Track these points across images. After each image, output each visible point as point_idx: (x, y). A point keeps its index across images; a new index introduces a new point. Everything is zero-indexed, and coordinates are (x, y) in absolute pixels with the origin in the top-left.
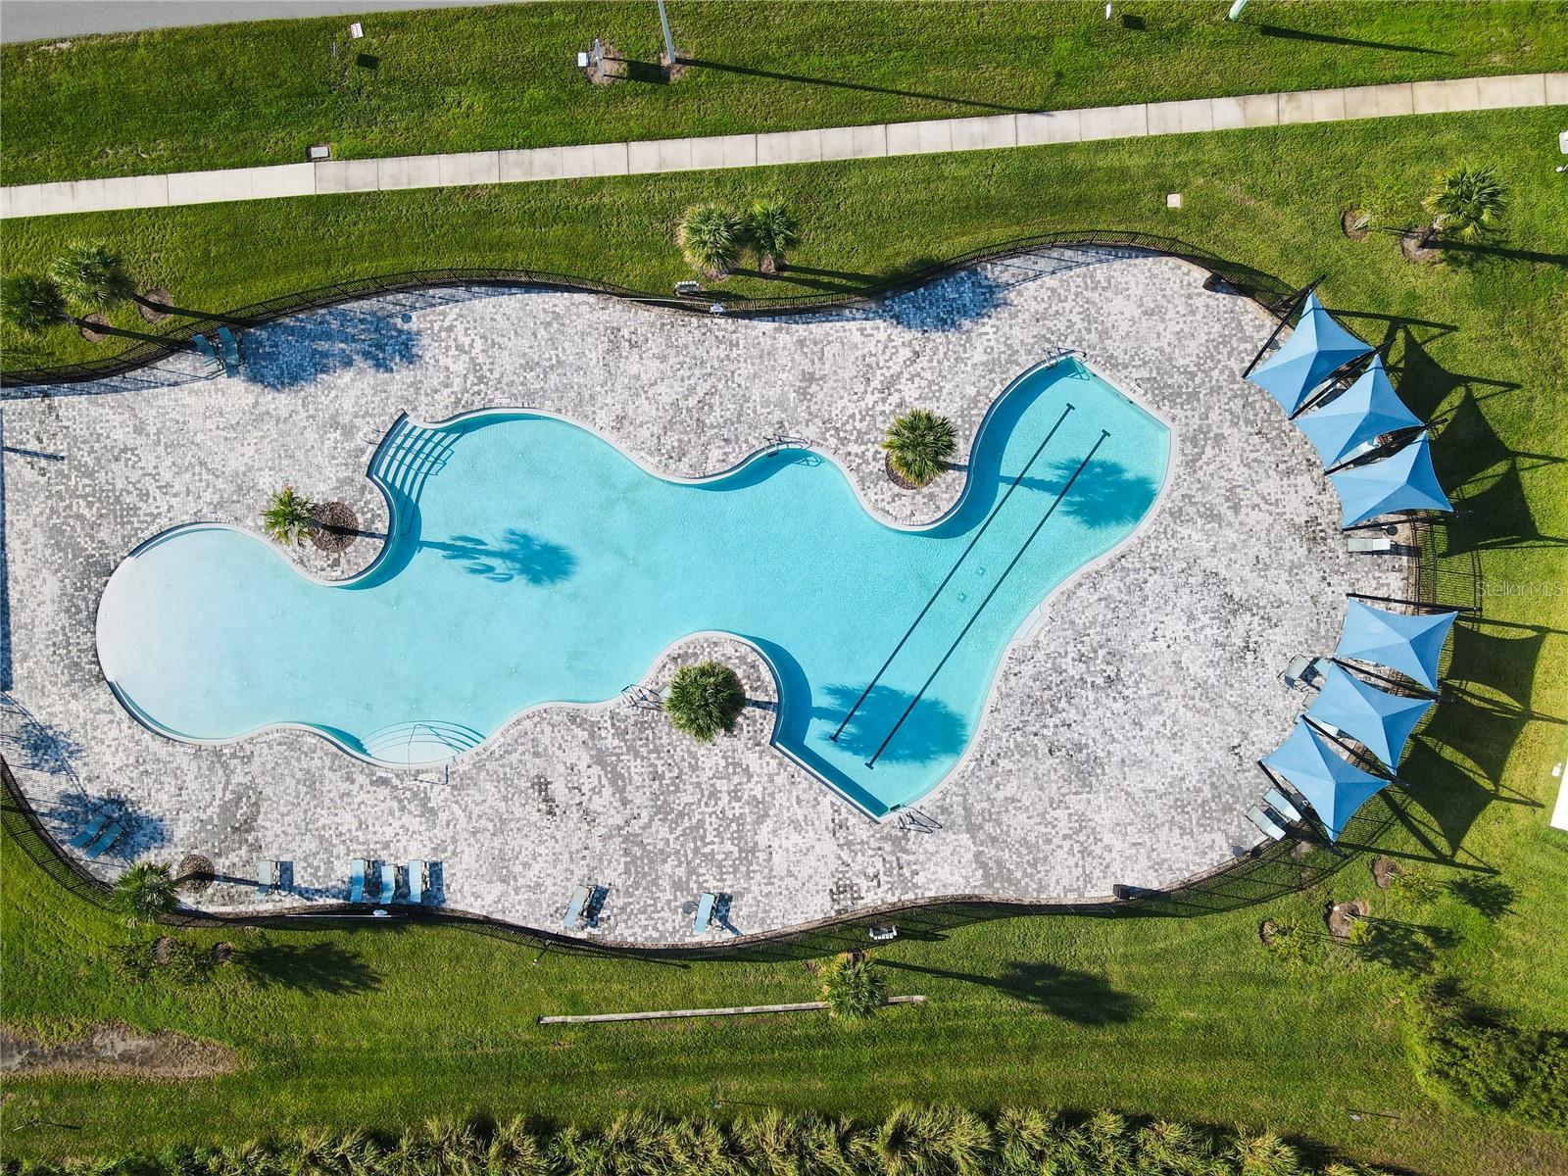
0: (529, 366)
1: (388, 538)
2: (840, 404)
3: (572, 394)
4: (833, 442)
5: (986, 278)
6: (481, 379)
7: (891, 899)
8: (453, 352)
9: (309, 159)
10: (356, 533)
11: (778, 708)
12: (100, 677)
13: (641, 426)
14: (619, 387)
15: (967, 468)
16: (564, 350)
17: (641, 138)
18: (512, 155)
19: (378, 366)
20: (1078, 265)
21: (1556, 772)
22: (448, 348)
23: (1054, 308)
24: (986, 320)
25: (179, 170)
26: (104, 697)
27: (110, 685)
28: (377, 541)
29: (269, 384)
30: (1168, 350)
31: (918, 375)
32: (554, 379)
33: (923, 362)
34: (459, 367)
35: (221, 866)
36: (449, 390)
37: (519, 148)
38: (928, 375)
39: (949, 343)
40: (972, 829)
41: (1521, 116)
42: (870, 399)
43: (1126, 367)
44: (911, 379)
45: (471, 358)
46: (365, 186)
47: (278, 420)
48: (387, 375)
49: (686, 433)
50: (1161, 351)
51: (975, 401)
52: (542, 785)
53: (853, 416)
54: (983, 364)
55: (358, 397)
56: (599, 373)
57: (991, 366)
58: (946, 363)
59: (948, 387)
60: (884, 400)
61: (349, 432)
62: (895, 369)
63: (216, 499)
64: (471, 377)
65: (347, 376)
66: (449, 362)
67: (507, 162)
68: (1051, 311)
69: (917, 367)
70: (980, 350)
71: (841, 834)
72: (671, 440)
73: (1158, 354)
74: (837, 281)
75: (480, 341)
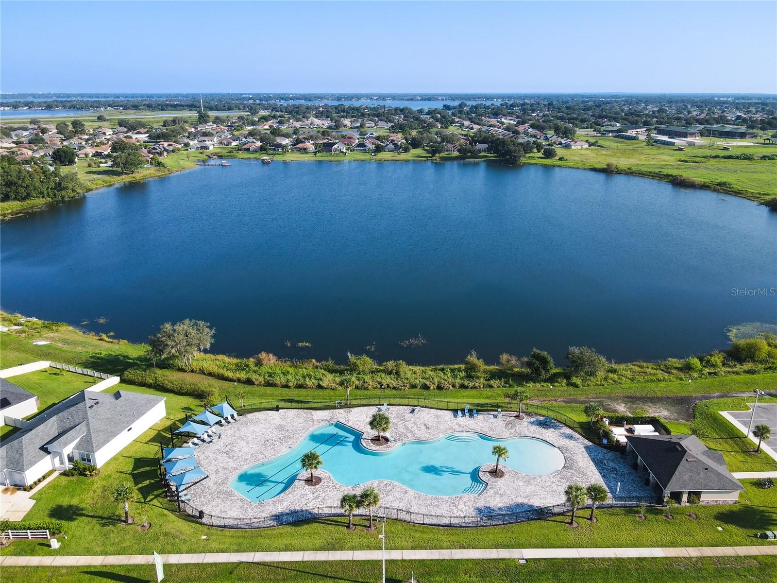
0: (437, 506)
1: (479, 471)
2: (333, 494)
3: (422, 499)
4: (337, 486)
5: (277, 522)
6: (453, 503)
7: (336, 411)
8: (464, 510)
9: (526, 560)
10: (489, 472)
11: (362, 438)
12: (559, 448)
13: (399, 491)
14: (406, 500)
15: (296, 479)
16: (425, 509)
17: (397, 561)
18: (447, 557)
19: (489, 508)
20: (244, 524)
21: (159, 422)
22: (466, 511)
23: (256, 514)
24: (280, 512)
25: (576, 559)
26: (555, 444)
27: (555, 447)
28: (482, 470)
29: (526, 504)
30: (223, 503)
31: (306, 500)
32: (429, 502)
33: (304, 503)
34: (460, 507)
35: (514, 418)
36: (464, 501)
37: (444, 560)
38: (303, 499)
39: (294, 507)
40: (313, 420)
41: (68, 554)
42: (324, 495)
43: (238, 499)
44: (309, 499)
45: (457, 508)
46: (502, 551)
47: (520, 496)
48: (485, 505)
49: (384, 489)
50: (225, 503)
51: (289, 493)
52: (427, 428)
53: (330, 491)
54: (284, 501)
55: (495, 500)
56: (413, 503)
57: (282, 501)
58: (296, 502)
59: (298, 497)
60: (319, 494)
61: (496, 493)
62: (314, 501)
63: (536, 480)
64: (457, 504)
65: (499, 505)
66: (465, 508)
67: (449, 556)
68: (258, 513)
69: (306, 501)
70: (284, 505)
71: (347, 419)
72: (389, 488)
73: (226, 502)
74: (329, 522)
75: (455, 512)
